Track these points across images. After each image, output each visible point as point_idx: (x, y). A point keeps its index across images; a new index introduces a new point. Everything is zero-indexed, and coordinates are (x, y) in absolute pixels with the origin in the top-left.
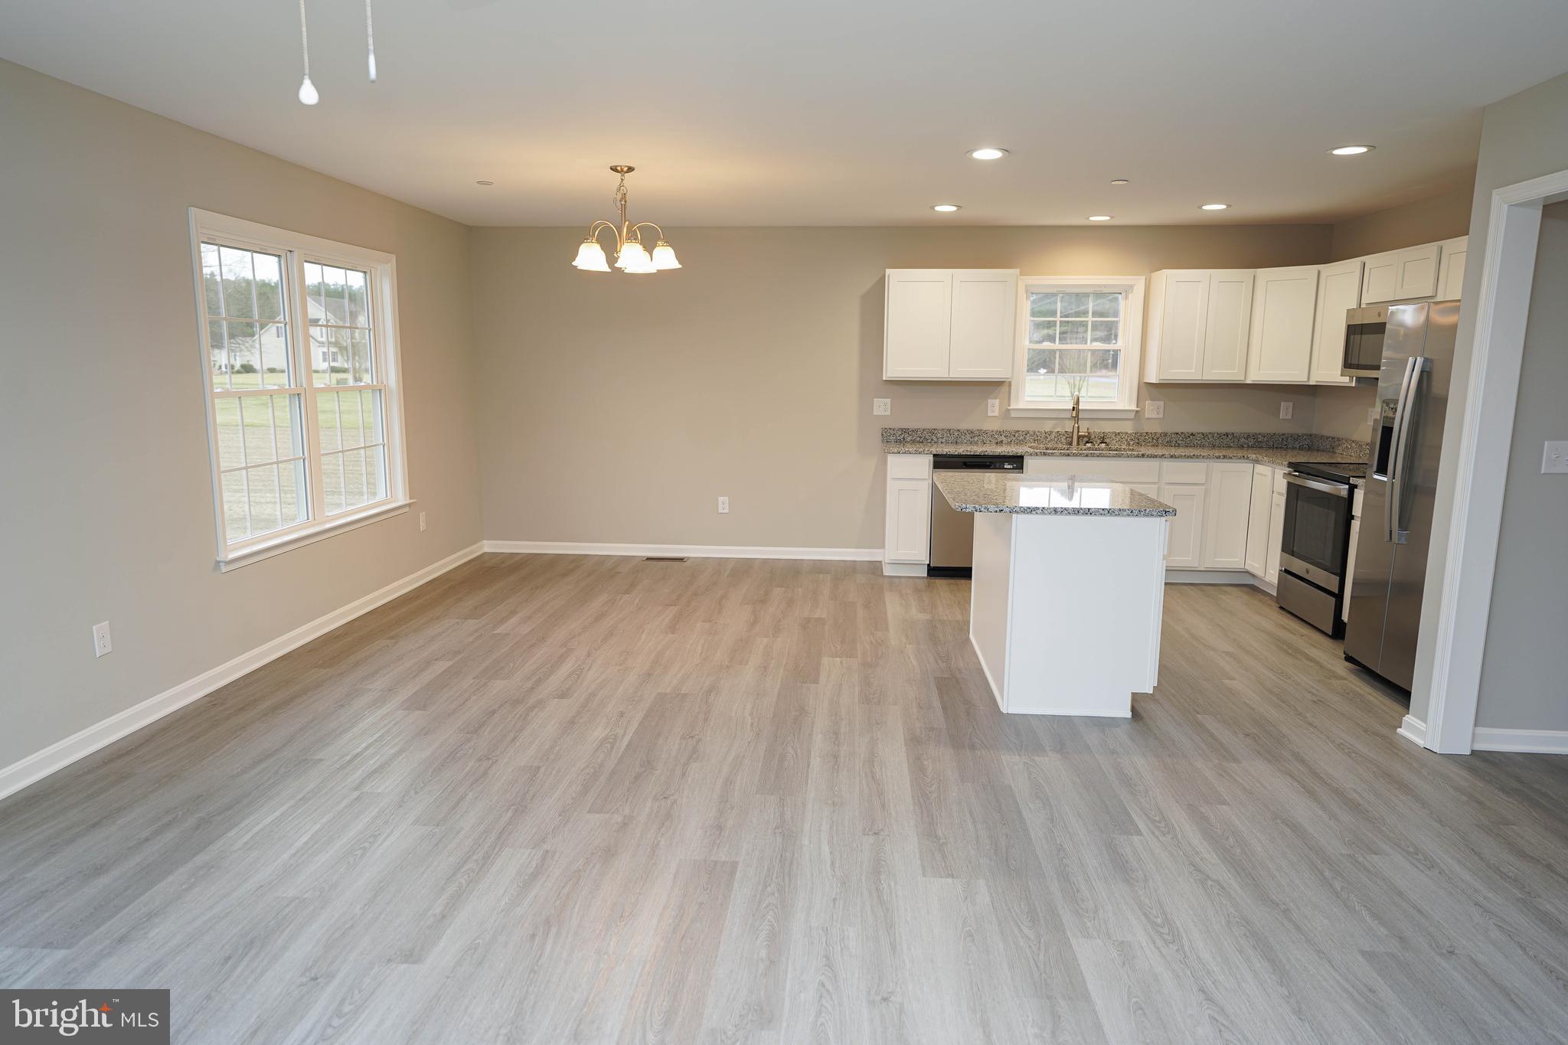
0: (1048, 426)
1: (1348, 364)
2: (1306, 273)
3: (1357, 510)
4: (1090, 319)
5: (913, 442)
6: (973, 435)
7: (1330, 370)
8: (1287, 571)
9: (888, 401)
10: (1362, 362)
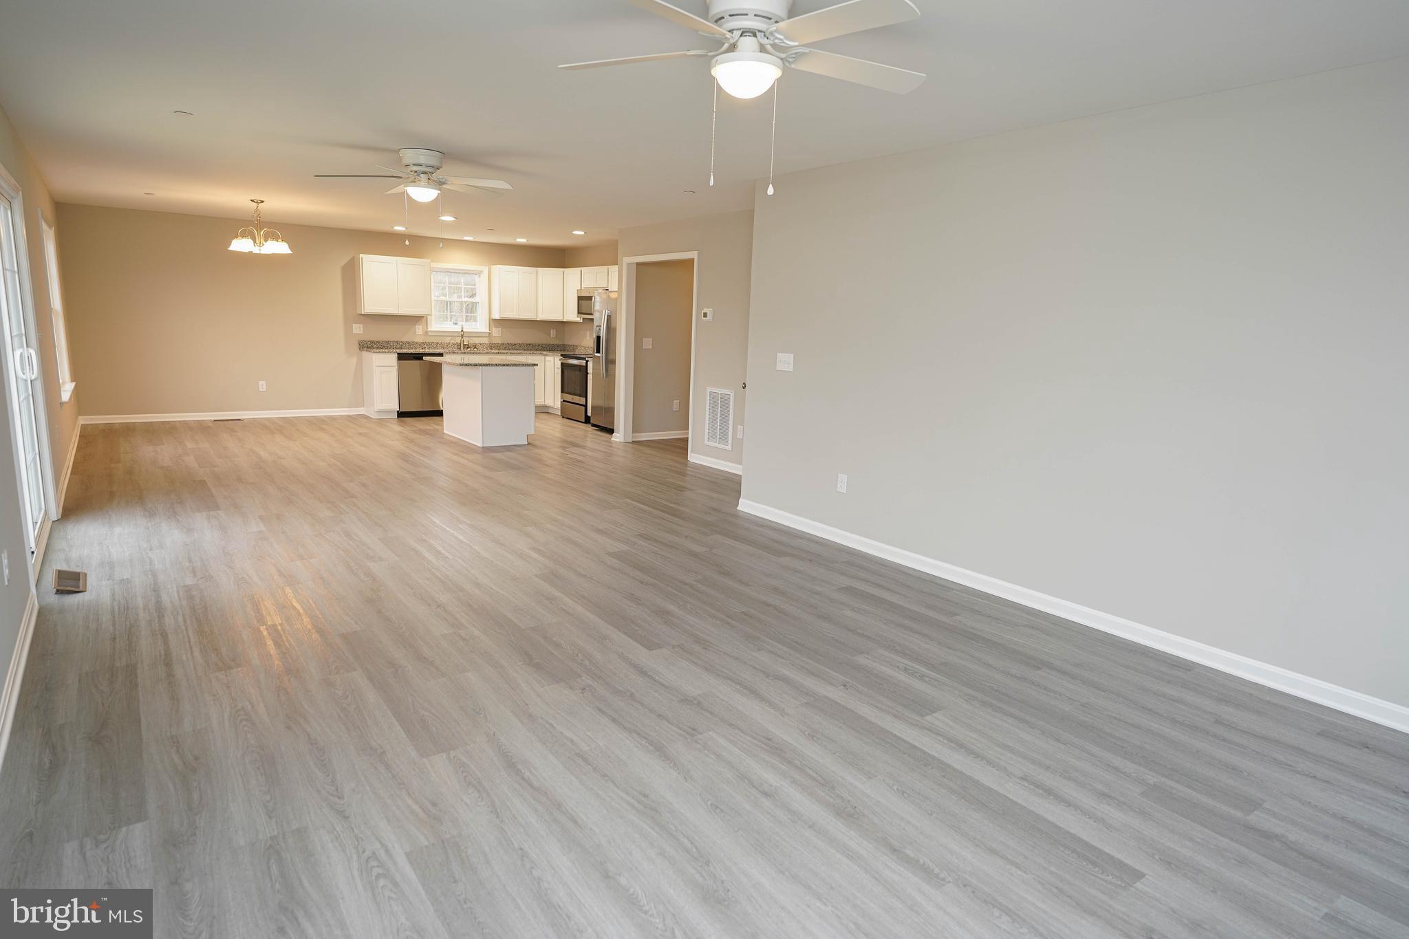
0: (447, 340)
1: (579, 313)
2: (558, 271)
3: (590, 370)
4: (463, 286)
5: (377, 348)
6: (410, 344)
7: (572, 315)
8: (564, 401)
9: (361, 326)
10: (584, 312)
